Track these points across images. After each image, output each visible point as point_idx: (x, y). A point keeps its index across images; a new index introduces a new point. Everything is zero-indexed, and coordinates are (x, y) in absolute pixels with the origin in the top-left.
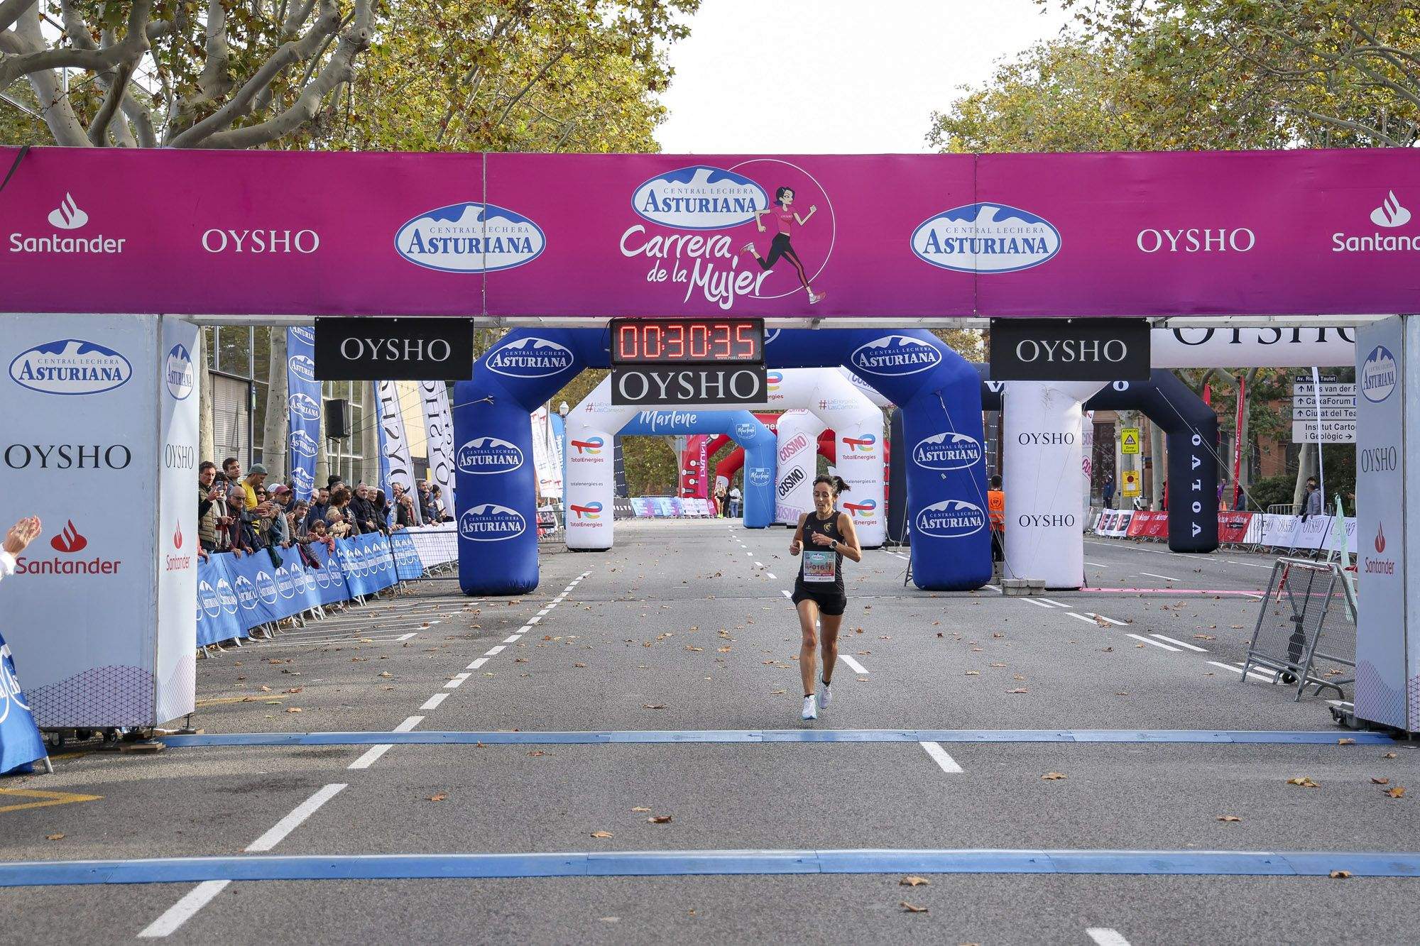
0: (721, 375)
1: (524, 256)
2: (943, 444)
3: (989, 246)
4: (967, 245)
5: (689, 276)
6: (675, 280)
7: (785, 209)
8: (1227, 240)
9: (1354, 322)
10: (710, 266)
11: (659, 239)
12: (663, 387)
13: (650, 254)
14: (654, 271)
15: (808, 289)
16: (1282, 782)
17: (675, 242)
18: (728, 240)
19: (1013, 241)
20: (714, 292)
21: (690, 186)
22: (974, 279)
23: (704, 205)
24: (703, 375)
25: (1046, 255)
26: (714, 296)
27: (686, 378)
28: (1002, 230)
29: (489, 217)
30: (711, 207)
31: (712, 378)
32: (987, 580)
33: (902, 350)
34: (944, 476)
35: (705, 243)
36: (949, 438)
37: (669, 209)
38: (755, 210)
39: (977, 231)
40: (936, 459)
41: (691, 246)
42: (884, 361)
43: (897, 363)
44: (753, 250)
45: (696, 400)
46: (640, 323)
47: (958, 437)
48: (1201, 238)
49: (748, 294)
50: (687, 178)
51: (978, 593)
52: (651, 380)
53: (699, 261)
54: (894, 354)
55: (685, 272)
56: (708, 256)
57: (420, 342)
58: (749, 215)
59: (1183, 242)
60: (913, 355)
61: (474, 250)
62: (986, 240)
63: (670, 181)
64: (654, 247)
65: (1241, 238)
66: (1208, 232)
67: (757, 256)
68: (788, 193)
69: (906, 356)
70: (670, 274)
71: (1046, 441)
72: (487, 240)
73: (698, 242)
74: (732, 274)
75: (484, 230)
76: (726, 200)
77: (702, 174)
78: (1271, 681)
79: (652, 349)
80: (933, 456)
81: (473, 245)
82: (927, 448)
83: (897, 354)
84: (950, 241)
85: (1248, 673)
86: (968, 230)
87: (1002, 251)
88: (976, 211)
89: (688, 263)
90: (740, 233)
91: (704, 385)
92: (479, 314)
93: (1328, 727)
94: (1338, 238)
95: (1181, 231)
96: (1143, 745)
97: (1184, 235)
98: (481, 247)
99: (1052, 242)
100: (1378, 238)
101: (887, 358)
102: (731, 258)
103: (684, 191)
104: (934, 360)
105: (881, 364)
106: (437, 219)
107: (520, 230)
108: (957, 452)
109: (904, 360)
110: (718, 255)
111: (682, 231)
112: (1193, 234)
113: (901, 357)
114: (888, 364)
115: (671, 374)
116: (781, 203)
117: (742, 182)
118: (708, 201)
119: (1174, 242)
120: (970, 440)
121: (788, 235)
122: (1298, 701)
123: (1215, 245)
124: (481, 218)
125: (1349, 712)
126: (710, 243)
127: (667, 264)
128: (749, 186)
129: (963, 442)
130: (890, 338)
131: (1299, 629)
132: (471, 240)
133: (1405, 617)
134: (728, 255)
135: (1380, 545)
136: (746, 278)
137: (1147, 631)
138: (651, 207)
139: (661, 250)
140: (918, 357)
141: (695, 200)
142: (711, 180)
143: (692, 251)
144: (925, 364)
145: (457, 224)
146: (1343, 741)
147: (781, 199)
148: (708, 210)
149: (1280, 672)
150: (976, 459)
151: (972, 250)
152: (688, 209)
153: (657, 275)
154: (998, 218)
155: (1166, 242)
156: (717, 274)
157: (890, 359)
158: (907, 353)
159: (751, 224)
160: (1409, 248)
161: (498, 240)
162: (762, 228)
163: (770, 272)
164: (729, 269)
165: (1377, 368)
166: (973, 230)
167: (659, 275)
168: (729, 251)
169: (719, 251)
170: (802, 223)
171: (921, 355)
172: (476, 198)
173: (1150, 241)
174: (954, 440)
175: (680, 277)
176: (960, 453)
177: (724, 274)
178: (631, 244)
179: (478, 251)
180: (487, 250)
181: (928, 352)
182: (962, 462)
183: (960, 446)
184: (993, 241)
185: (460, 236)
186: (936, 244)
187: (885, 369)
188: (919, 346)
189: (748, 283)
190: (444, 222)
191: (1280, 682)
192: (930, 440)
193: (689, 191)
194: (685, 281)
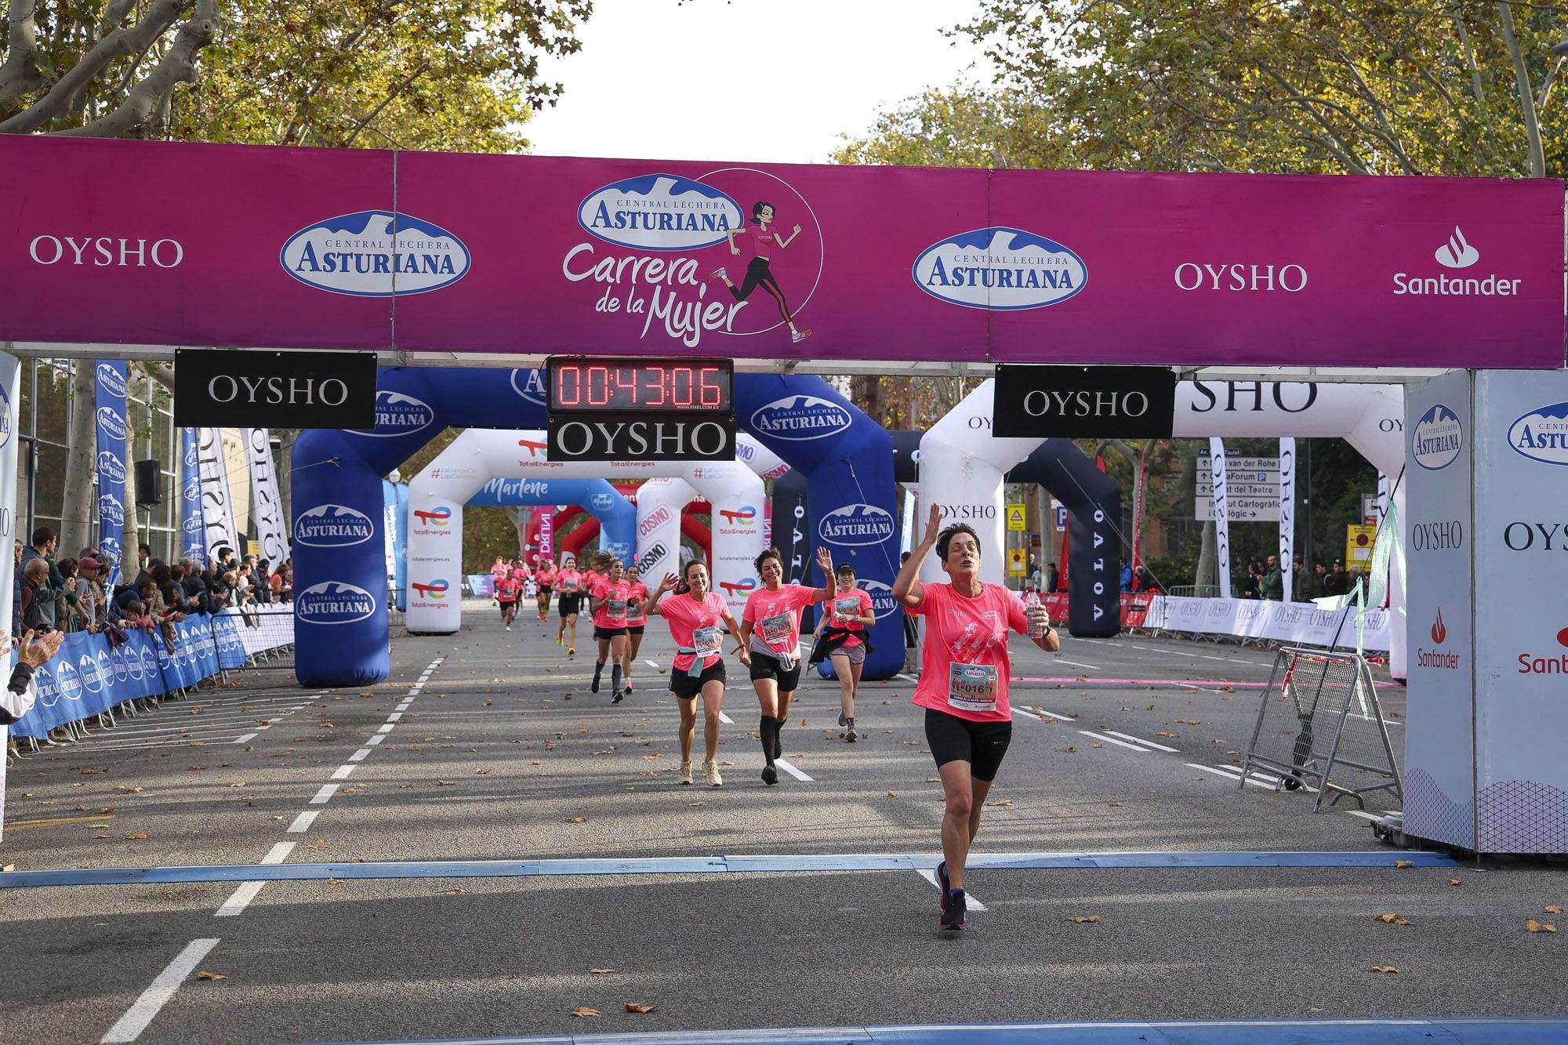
0: (680, 426)
1: (445, 277)
2: (853, 516)
3: (1005, 278)
4: (978, 277)
5: (646, 307)
6: (629, 311)
7: (764, 228)
8: (1275, 278)
9: (1403, 378)
10: (673, 295)
11: (610, 261)
12: (610, 440)
13: (599, 279)
14: (605, 299)
15: (791, 324)
16: (1368, 919)
17: (630, 265)
18: (694, 263)
19: (1032, 272)
20: (677, 326)
21: (649, 197)
22: (987, 317)
23: (665, 221)
24: (659, 426)
25: (1071, 290)
26: (677, 331)
27: (638, 430)
28: (1019, 260)
29: (400, 228)
30: (674, 223)
31: (670, 430)
32: (898, 670)
33: (808, 412)
34: (853, 553)
35: (666, 267)
36: (859, 510)
37: (624, 225)
38: (727, 228)
39: (990, 260)
40: (844, 533)
41: (649, 270)
42: (788, 424)
43: (802, 426)
44: (724, 277)
45: (650, 456)
46: (583, 363)
47: (869, 510)
48: (1247, 275)
49: (719, 329)
50: (645, 188)
51: (890, 683)
52: (597, 433)
53: (659, 288)
54: (798, 416)
55: (641, 301)
56: (670, 283)
57: (310, 381)
58: (721, 234)
59: (1226, 279)
60: (820, 418)
61: (381, 269)
62: (1001, 272)
63: (624, 192)
64: (605, 270)
65: (1293, 278)
66: (1254, 268)
67: (730, 284)
68: (768, 209)
69: (813, 418)
70: (623, 302)
71: (965, 515)
72: (397, 257)
73: (658, 265)
74: (699, 305)
75: (393, 244)
76: (692, 216)
77: (664, 184)
78: (1273, 788)
79: (599, 395)
80: (841, 530)
81: (380, 263)
82: (834, 520)
83: (802, 416)
84: (959, 271)
85: (1247, 780)
86: (980, 259)
87: (1019, 285)
88: (990, 236)
89: (645, 291)
90: (707, 256)
91: (660, 438)
92: (386, 346)
93: (1369, 845)
94: (1400, 279)
95: (1224, 266)
96: (1178, 871)
97: (1228, 270)
98: (390, 265)
99: (1078, 276)
100: (1443, 281)
101: (791, 420)
102: (699, 286)
103: (641, 204)
104: (843, 423)
105: (785, 427)
106: (334, 231)
107: (439, 245)
108: (869, 526)
109: (810, 423)
110: (682, 281)
111: (639, 252)
112: (1238, 270)
113: (807, 419)
114: (792, 427)
115: (621, 425)
116: (759, 221)
117: (711, 195)
118: (670, 217)
119: (1216, 278)
120: (882, 512)
121: (767, 259)
122: (1317, 812)
123: (1263, 284)
124: (390, 230)
125: (1396, 828)
126: (672, 267)
127: (620, 290)
128: (720, 200)
129: (875, 515)
130: (795, 398)
131: (1307, 728)
132: (377, 257)
133: (1474, 719)
134: (694, 282)
135: (1439, 635)
136: (717, 310)
137: (1100, 728)
138: (601, 222)
139: (613, 274)
140: (825, 420)
141: (655, 214)
142: (675, 191)
143: (651, 276)
144: (833, 428)
145: (359, 237)
146: (1400, 863)
147: (758, 216)
148: (670, 228)
149: (1284, 777)
150: (888, 534)
151: (985, 282)
152: (646, 226)
153: (607, 304)
154: (1014, 245)
155: (1208, 278)
156: (680, 305)
157: (795, 421)
158: (813, 415)
159: (721, 247)
160: (1477, 293)
161: (412, 257)
162: (735, 251)
163: (745, 303)
164: (695, 299)
165: (1435, 430)
166: (986, 259)
167: (610, 304)
168: (695, 277)
169: (683, 278)
170: (783, 246)
171: (829, 417)
172: (384, 206)
173: (1189, 276)
174: (865, 513)
175: (636, 306)
176: (871, 527)
177: (690, 305)
178: (573, 268)
179: (386, 270)
180: (397, 269)
181: (837, 415)
182: (874, 537)
183: (872, 519)
184: (1009, 273)
185: (364, 251)
186: (942, 274)
187: (789, 432)
188: (827, 408)
189: (717, 316)
190: (344, 234)
191: (1283, 789)
192: (838, 512)
193: (648, 204)
194: (642, 312)
